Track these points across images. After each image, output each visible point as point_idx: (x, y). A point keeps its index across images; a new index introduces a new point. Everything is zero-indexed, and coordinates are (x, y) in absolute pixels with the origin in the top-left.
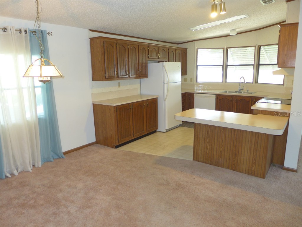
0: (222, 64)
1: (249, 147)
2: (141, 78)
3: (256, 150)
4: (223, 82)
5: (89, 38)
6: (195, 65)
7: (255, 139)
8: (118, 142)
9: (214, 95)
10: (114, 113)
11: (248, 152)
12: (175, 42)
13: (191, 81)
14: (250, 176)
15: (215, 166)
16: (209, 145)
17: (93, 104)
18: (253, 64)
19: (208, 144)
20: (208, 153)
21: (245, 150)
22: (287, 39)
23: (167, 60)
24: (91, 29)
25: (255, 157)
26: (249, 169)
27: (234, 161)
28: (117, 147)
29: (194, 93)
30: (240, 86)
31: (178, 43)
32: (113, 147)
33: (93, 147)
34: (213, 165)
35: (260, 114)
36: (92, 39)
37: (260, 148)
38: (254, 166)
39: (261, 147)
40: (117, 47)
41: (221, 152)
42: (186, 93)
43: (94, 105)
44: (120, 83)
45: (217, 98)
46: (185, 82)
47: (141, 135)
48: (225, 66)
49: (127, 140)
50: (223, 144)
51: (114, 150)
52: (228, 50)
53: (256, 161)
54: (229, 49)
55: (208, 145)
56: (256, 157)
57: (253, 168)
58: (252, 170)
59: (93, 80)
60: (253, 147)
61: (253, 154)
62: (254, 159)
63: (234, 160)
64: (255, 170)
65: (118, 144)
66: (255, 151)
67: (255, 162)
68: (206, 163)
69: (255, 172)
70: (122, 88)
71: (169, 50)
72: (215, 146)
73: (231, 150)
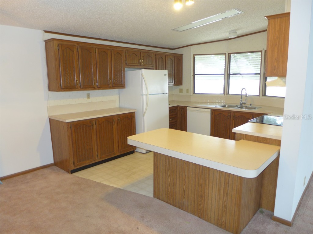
0: (224, 73)
1: (217, 188)
2: (120, 88)
3: (227, 194)
4: (224, 94)
5: (44, 41)
6: (192, 74)
7: (225, 178)
8: (74, 166)
9: (209, 110)
10: (67, 130)
11: (217, 195)
12: (168, 47)
13: (187, 92)
14: (220, 229)
15: (179, 208)
16: (171, 180)
17: (50, 119)
18: (259, 73)
19: (169, 178)
20: (169, 190)
21: (212, 191)
22: (277, 36)
23: (155, 68)
24: (45, 30)
25: (225, 203)
26: (218, 219)
27: (200, 205)
28: (73, 172)
29: (187, 107)
30: (241, 99)
31: (172, 48)
32: (68, 172)
33: (46, 171)
34: (175, 206)
35: (244, 139)
36: (47, 42)
37: (232, 192)
38: (225, 216)
39: (232, 189)
40: (78, 51)
41: (184, 190)
42: (177, 106)
43: (51, 121)
44: (89, 94)
45: (213, 112)
46: (181, 94)
47: (110, 157)
48: (228, 75)
49: (87, 163)
50: (186, 180)
51: (69, 176)
52: (230, 56)
53: (226, 208)
54: (232, 55)
55: (169, 180)
56: (227, 204)
57: (224, 219)
58: (223, 221)
59: (49, 90)
60: (222, 188)
61: (223, 198)
62: (224, 206)
63: (200, 203)
64: (226, 221)
65: (73, 168)
66: (225, 194)
67: (225, 210)
68: (167, 203)
69: (225, 223)
70: (92, 99)
71: (157, 55)
72: (178, 182)
73: (196, 190)
